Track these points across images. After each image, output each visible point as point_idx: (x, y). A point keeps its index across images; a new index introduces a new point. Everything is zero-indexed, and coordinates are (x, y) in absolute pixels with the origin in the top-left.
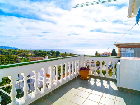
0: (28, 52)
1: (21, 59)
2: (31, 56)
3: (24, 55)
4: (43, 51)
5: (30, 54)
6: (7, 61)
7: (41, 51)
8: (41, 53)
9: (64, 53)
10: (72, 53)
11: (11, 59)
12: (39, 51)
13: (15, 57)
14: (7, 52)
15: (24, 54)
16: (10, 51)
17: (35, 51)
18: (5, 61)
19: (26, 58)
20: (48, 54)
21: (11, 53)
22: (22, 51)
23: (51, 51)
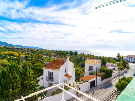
0: (51, 51)
1: (45, 58)
2: (53, 55)
3: (47, 55)
4: (63, 51)
5: (52, 54)
6: (35, 59)
7: (61, 51)
8: (61, 53)
9: (82, 54)
10: (90, 54)
11: (38, 57)
12: (60, 51)
13: (41, 56)
14: (36, 52)
15: (48, 53)
16: (37, 50)
17: (56, 51)
18: (34, 58)
19: (49, 57)
20: (67, 54)
21: (38, 52)
22: (46, 51)
23: (70, 52)
